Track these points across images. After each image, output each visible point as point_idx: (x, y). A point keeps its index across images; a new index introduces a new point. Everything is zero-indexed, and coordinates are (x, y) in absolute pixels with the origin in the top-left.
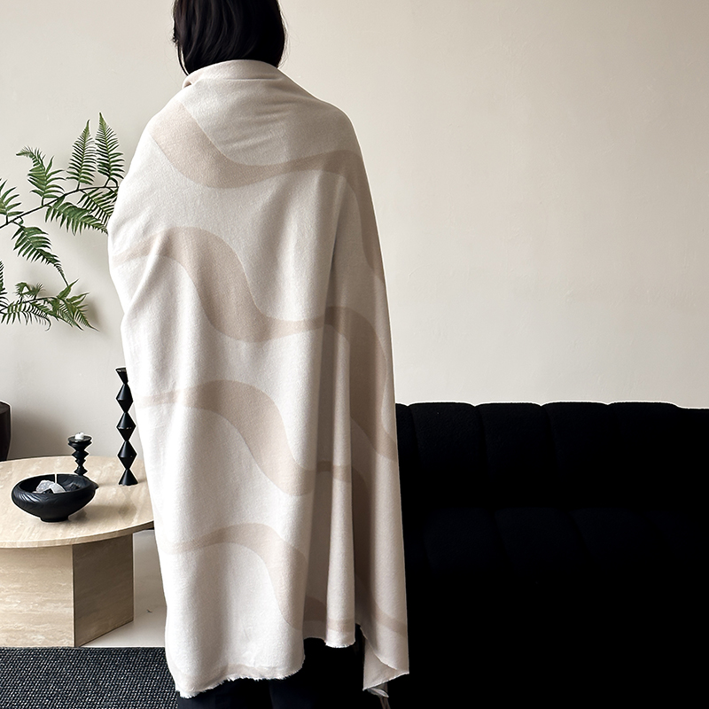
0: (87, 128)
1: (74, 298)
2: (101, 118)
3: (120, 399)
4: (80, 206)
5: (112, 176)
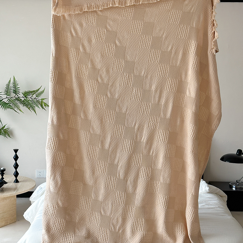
0: (10, 80)
1: (6, 129)
2: (14, 77)
3: (14, 158)
4: (7, 102)
5: (17, 94)
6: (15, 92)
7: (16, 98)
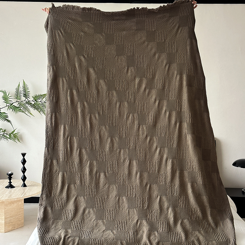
0: (19, 84)
1: (16, 134)
4: (18, 106)
6: (25, 96)
7: (27, 102)
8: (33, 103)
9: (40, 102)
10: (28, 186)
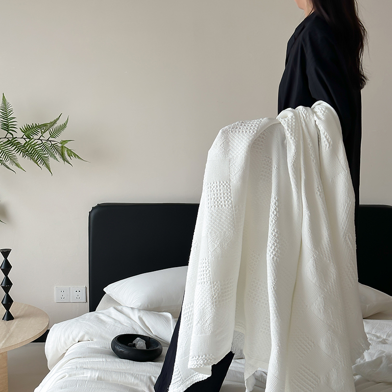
2: (4, 96)
3: (2, 268)
5: (10, 131)
6: (7, 127)
7: (9, 140)
8: (23, 142)
9: (39, 139)
10: (17, 318)
